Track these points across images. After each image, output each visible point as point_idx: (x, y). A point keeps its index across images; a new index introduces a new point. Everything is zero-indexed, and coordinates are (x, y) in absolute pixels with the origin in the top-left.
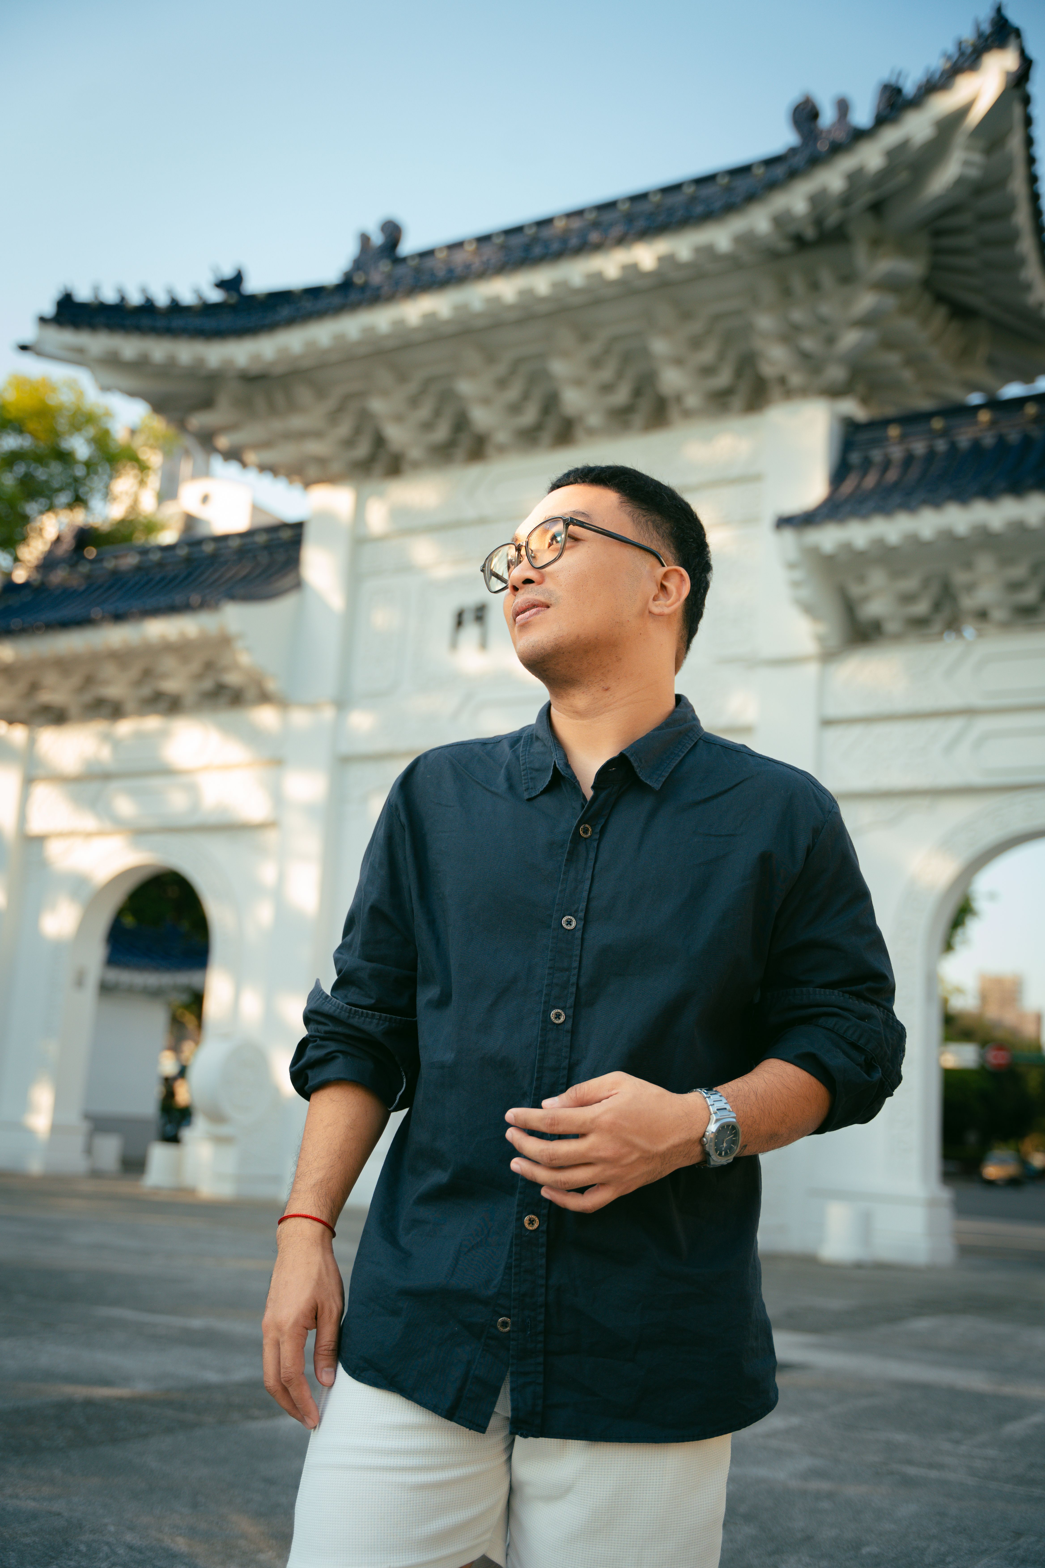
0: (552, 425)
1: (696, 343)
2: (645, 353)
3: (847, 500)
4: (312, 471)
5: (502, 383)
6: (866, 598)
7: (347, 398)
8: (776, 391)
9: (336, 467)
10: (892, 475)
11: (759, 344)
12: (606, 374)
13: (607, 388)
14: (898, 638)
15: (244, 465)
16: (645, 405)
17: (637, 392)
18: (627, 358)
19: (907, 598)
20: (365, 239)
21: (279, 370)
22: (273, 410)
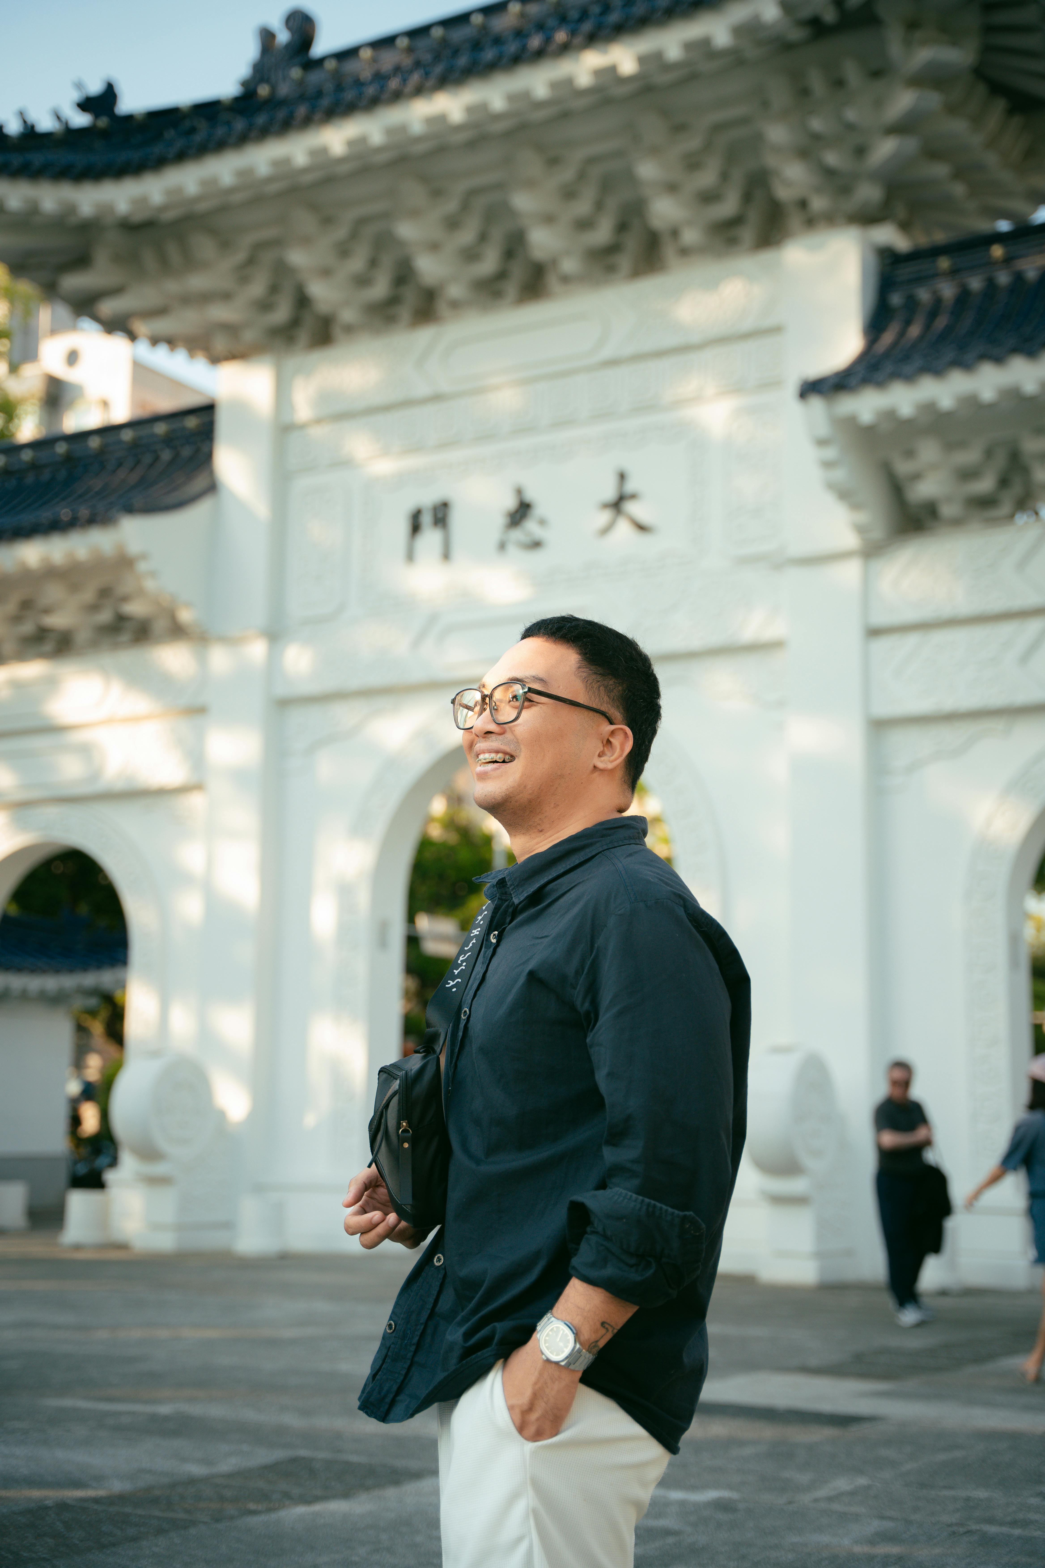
0: (518, 272)
1: (693, 164)
2: (629, 177)
3: (887, 354)
4: (220, 344)
5: (453, 224)
6: (917, 477)
7: (259, 247)
8: (795, 220)
9: (249, 336)
10: (941, 322)
11: (771, 160)
12: (583, 207)
13: (584, 225)
14: (957, 523)
15: (133, 337)
16: (633, 243)
17: (622, 227)
18: (607, 185)
19: (967, 474)
20: (267, 36)
21: (169, 216)
22: (165, 266)
